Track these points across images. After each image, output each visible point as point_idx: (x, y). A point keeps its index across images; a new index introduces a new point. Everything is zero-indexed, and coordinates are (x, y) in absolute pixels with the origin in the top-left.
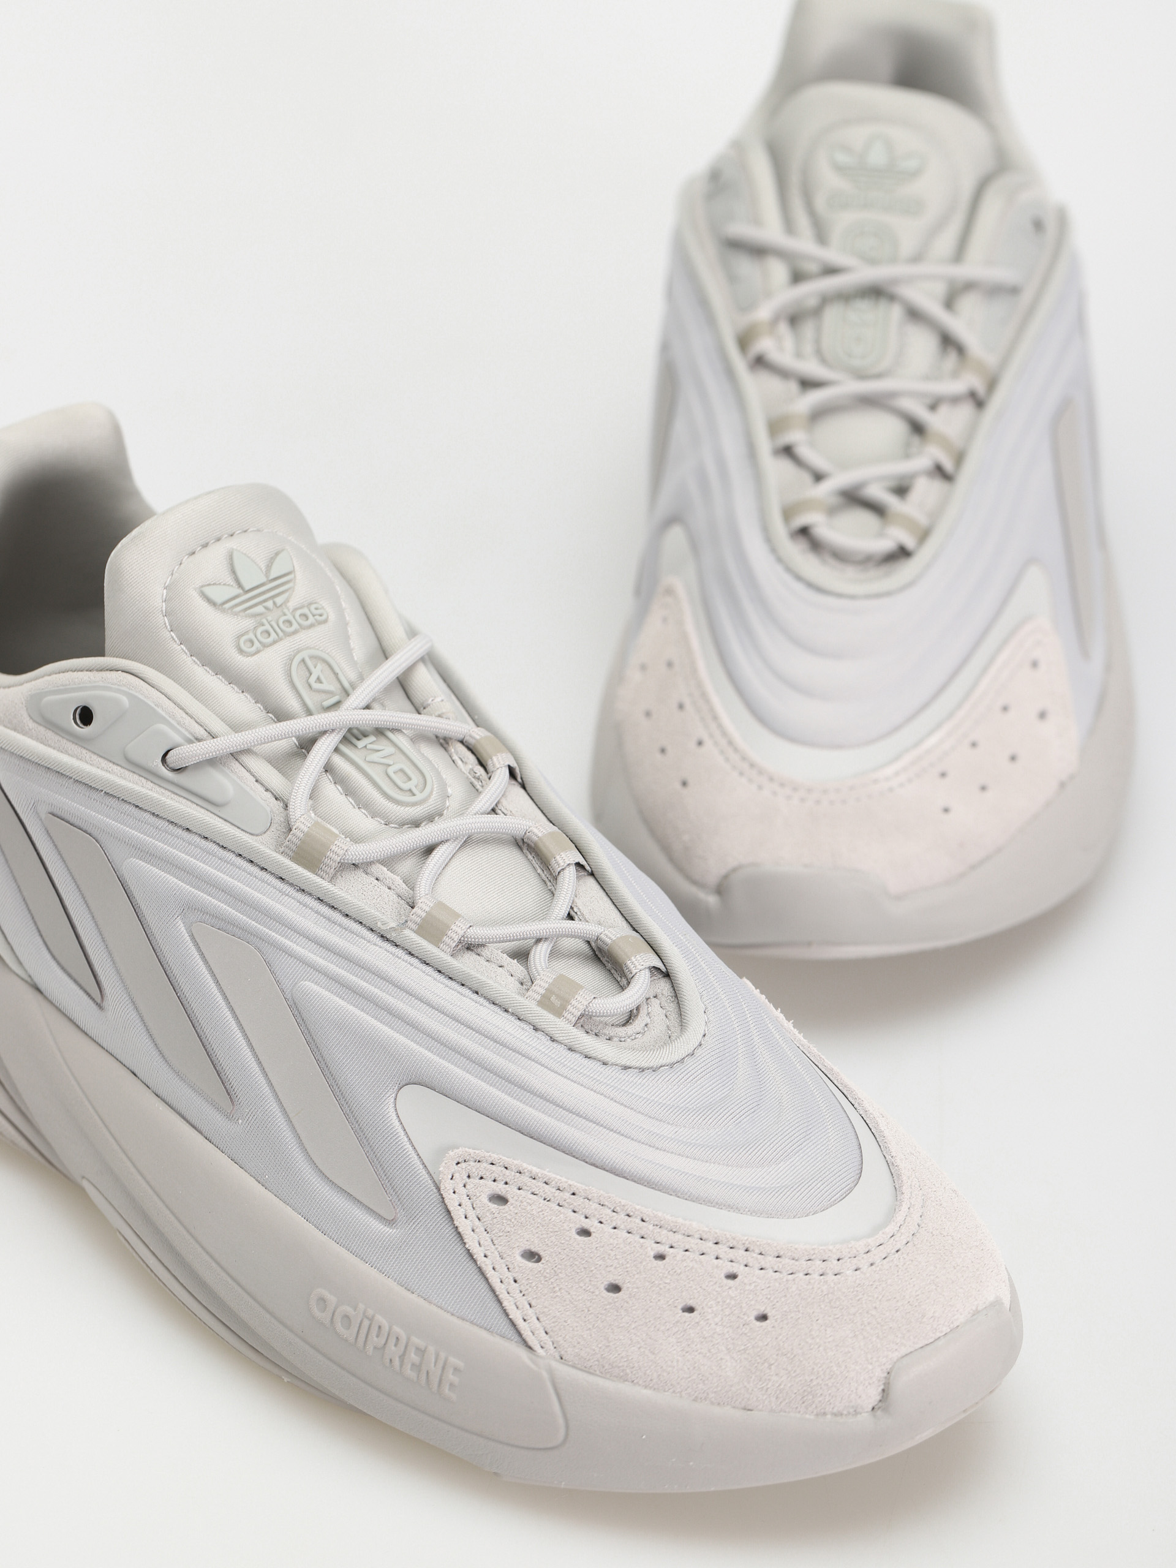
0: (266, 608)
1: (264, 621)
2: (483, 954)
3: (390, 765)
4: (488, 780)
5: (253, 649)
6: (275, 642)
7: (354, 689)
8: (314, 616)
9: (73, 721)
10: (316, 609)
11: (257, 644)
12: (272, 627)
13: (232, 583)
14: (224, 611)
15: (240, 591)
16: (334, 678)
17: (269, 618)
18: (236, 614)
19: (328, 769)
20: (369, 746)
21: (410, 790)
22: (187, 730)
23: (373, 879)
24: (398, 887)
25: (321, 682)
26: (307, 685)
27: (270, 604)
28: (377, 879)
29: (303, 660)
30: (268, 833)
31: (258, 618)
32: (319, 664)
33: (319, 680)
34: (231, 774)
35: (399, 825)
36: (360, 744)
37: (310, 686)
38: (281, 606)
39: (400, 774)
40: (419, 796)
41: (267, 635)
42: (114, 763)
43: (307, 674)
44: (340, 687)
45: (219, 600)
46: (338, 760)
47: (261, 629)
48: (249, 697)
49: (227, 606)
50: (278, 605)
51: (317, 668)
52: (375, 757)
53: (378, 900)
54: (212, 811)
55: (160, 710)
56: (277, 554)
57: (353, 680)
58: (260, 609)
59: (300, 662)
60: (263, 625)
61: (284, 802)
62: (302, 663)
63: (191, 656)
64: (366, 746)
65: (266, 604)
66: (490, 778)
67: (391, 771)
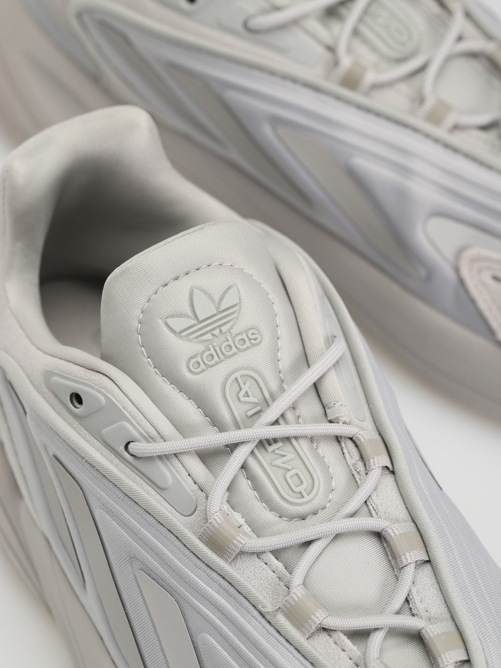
0: (213, 335)
1: (211, 347)
2: (333, 637)
3: (289, 470)
4: (365, 475)
5: (199, 370)
6: (217, 363)
7: (274, 400)
8: (250, 340)
9: (69, 401)
10: (253, 334)
11: (202, 366)
12: (216, 351)
13: (191, 314)
14: (181, 337)
15: (195, 322)
16: (259, 391)
17: (215, 344)
18: (190, 340)
19: (244, 467)
20: (277, 451)
21: (300, 493)
22: (143, 429)
23: (263, 564)
24: (280, 573)
25: (248, 396)
26: (237, 398)
27: (217, 332)
28: (266, 563)
29: (236, 379)
30: (193, 516)
31: (206, 344)
32: (248, 382)
33: (247, 395)
34: (172, 468)
35: (289, 518)
36: (270, 449)
37: (239, 399)
38: (226, 332)
39: (296, 478)
40: (307, 498)
41: (211, 357)
42: (95, 438)
43: (238, 388)
44: (263, 398)
45: (178, 330)
46: (252, 462)
47: (208, 353)
48: (193, 403)
49: (184, 334)
50: (223, 332)
51: (246, 385)
52: (279, 462)
53: (265, 581)
54: (157, 491)
55: (125, 412)
56: (228, 289)
57: (273, 393)
58: (209, 336)
59: (233, 380)
60: (210, 350)
61: (206, 494)
62: (235, 381)
63: (155, 367)
64: (274, 451)
65: (213, 332)
66: (367, 474)
67: (288, 475)
